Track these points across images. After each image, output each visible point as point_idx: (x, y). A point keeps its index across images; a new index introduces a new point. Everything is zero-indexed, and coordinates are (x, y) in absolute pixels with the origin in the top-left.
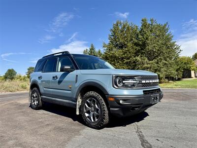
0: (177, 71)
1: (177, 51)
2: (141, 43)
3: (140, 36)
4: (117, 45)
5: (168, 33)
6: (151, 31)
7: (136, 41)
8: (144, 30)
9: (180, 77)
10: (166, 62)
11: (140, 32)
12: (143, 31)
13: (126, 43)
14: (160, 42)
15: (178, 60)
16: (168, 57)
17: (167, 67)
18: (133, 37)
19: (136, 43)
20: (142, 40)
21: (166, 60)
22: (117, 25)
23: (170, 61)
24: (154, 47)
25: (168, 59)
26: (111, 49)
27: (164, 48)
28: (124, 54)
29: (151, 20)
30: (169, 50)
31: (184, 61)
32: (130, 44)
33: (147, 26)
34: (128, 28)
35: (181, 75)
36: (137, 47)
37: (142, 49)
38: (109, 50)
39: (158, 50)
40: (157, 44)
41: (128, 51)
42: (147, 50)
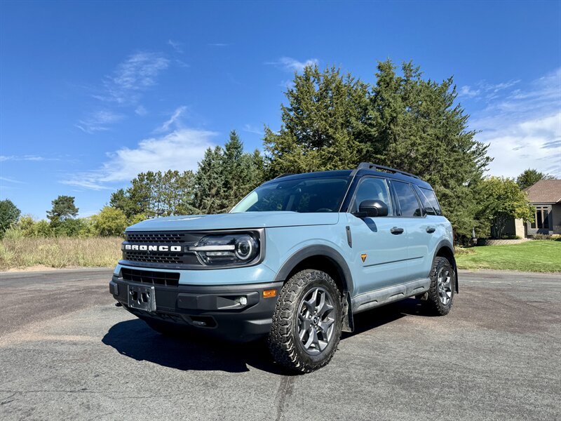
0: (477, 218)
1: (479, 161)
2: (374, 132)
3: (373, 113)
4: (306, 138)
5: (452, 108)
6: (404, 99)
7: (361, 126)
8: (385, 96)
9: (484, 236)
10: (447, 191)
11: (373, 101)
12: (383, 99)
13: (331, 131)
14: (430, 131)
15: (480, 186)
16: (452, 176)
17: (450, 204)
18: (351, 115)
19: (360, 133)
20: (379, 125)
21: (446, 186)
22: (307, 79)
23: (458, 189)
24: (413, 144)
25: (452, 182)
26: (286, 149)
27: (441, 150)
28: (324, 164)
29: (404, 68)
30: (455, 156)
31: (496, 192)
32: (342, 136)
33: (393, 83)
34: (338, 88)
35: (488, 230)
36: (362, 146)
37: (377, 152)
38: (283, 150)
39: (425, 155)
40: (421, 138)
41: (337, 154)
42: (393, 154)
